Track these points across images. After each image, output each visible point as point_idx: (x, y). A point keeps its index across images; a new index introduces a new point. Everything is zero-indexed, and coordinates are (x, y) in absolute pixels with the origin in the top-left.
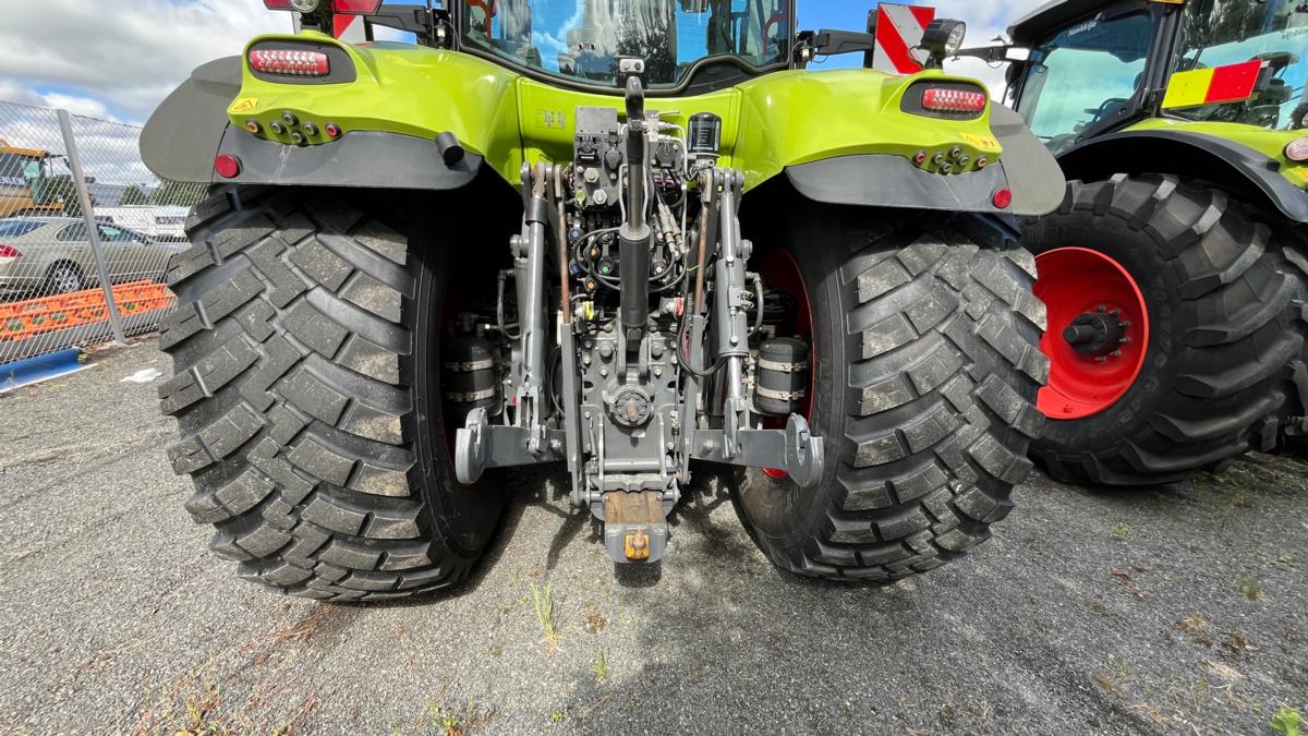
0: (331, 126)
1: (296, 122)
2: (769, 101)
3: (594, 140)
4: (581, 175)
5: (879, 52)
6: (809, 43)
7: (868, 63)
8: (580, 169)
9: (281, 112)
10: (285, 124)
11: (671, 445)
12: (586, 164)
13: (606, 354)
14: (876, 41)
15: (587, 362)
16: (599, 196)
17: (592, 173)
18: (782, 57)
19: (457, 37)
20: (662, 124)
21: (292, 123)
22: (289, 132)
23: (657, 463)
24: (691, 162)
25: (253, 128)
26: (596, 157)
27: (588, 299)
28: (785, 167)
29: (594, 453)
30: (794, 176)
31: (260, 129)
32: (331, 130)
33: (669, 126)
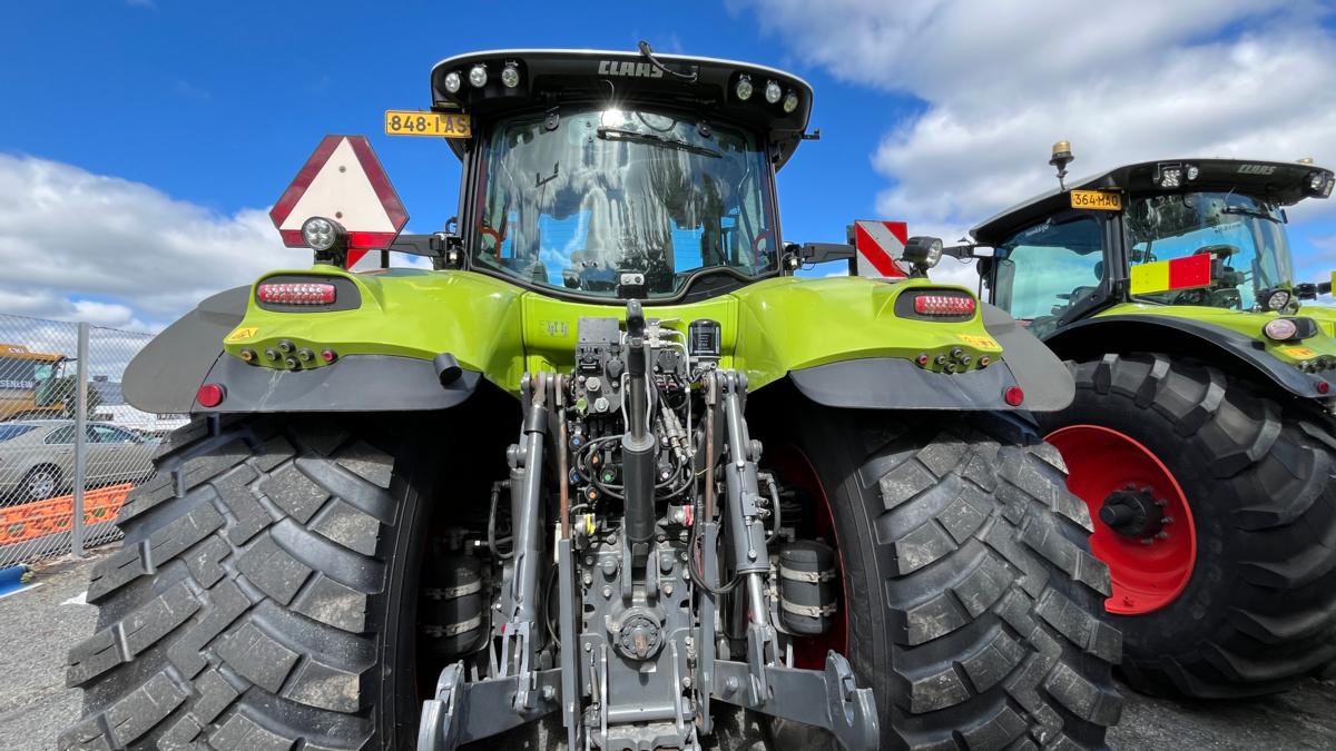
0: (327, 352)
1: (292, 349)
2: (764, 305)
3: (596, 351)
4: (583, 383)
5: (862, 259)
6: (797, 254)
7: (854, 270)
8: (581, 378)
9: (279, 340)
10: (281, 351)
11: (688, 683)
12: (588, 373)
13: (609, 572)
14: (858, 252)
15: (588, 582)
16: (601, 405)
17: (593, 382)
18: (773, 266)
19: (469, 259)
20: (663, 331)
21: (288, 350)
22: (284, 358)
23: (672, 708)
24: (693, 365)
25: (246, 356)
26: (598, 367)
27: (588, 511)
28: (789, 372)
29: (595, 699)
30: (800, 381)
31: (254, 356)
32: (327, 355)
33: (670, 332)
